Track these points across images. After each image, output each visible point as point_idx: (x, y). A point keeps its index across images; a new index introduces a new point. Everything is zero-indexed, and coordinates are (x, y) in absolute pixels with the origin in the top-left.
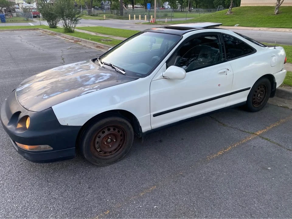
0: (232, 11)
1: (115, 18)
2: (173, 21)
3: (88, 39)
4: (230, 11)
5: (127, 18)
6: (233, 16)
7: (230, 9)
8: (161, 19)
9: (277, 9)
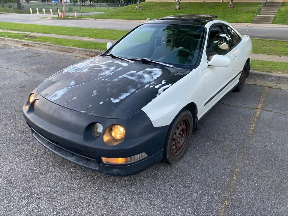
0: (140, 5)
1: (12, 12)
2: (84, 16)
3: (5, 37)
4: (138, 6)
5: (28, 12)
6: (142, 11)
7: (138, 4)
8: (69, 13)
9: (178, 4)
